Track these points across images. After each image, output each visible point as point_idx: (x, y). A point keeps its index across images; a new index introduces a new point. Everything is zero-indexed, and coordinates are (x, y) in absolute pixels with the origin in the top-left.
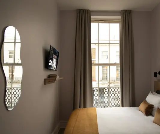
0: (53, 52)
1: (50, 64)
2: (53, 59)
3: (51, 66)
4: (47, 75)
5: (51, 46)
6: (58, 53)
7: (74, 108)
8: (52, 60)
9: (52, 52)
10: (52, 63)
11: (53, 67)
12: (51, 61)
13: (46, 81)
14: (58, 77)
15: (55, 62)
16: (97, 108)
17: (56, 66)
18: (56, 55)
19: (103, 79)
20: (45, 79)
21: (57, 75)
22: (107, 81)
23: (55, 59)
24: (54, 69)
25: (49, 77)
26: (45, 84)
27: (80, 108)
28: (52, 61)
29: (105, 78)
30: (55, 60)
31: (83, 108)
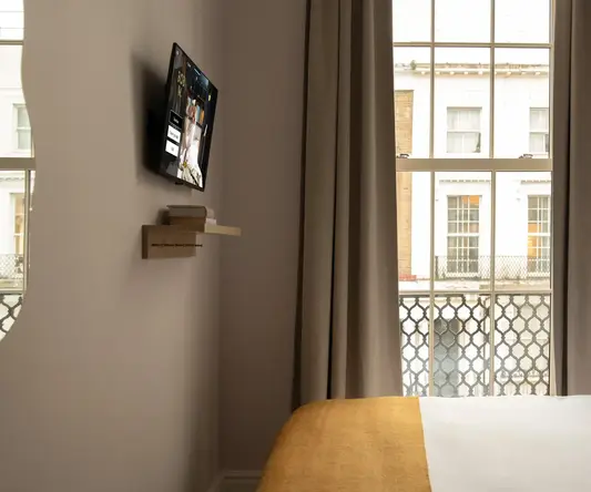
0: (183, 82)
1: (171, 148)
2: (187, 121)
3: (174, 159)
4: (157, 210)
5: (175, 45)
6: (213, 90)
7: (298, 399)
8: (181, 127)
9: (182, 79)
10: (181, 144)
11: (185, 164)
12: (173, 132)
13: (150, 241)
14: (211, 223)
15: (197, 143)
16: (422, 400)
17: (199, 162)
18: (199, 102)
19: (451, 268)
20: (145, 229)
21: (210, 212)
22: (476, 279)
23: (194, 127)
24: (191, 181)
25: (166, 218)
26: (145, 255)
27: (329, 397)
28: (178, 134)
29: (465, 259)
30: (194, 132)
31: (347, 398)
